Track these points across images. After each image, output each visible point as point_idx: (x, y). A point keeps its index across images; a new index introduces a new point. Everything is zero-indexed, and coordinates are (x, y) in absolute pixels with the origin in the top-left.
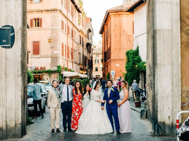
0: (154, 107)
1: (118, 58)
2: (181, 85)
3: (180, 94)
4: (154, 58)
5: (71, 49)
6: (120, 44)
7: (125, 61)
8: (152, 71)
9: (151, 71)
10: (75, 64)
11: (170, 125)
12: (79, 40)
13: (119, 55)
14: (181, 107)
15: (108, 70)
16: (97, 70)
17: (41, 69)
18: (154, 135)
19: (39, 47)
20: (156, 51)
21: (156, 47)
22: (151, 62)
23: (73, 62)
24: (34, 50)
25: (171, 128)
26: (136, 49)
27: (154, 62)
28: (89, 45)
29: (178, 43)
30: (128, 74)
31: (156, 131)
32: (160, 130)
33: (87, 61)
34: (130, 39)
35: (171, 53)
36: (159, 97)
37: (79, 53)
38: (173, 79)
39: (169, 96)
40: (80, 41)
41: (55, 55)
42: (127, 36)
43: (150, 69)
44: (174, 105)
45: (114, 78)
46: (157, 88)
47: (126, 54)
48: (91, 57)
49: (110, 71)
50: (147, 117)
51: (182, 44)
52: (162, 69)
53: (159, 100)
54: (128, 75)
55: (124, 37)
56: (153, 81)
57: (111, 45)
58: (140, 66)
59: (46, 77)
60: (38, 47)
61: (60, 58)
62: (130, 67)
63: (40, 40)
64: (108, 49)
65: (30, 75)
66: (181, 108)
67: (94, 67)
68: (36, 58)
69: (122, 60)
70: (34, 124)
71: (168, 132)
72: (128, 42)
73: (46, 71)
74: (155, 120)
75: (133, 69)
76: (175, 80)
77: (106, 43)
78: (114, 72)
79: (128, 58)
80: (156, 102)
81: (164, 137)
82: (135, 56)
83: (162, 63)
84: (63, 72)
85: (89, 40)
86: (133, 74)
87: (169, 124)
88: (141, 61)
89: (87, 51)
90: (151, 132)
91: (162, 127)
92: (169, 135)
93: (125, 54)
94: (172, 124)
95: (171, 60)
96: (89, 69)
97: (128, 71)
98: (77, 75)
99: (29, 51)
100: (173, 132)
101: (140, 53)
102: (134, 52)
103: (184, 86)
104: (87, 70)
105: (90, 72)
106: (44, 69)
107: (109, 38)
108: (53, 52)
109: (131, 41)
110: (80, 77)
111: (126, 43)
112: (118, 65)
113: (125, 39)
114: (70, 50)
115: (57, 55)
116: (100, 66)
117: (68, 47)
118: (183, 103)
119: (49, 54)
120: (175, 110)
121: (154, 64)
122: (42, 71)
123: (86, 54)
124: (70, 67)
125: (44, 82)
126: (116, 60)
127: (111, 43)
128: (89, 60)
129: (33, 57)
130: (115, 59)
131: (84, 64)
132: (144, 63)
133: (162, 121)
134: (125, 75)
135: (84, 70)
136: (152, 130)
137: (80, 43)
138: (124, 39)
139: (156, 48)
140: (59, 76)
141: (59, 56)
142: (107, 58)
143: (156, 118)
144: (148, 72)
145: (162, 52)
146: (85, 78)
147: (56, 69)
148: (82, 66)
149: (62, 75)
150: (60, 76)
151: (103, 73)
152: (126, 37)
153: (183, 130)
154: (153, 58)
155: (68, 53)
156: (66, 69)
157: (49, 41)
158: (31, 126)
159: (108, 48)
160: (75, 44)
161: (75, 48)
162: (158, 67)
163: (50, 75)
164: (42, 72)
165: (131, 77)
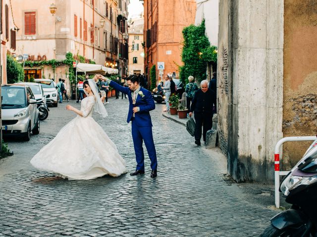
0: (230, 128)
1: (169, 41)
2: (283, 86)
3: (282, 105)
4: (233, 35)
5: (91, 24)
6: (174, 16)
7: (181, 45)
8: (229, 60)
9: (227, 61)
10: (98, 51)
11: (260, 163)
12: (105, 10)
13: (172, 36)
14: (283, 128)
15: (153, 61)
16: (135, 62)
17: (39, 59)
18: (230, 181)
19: (35, 21)
20: (237, 21)
21: (237, 13)
22: (227, 44)
23: (93, 47)
24: (26, 26)
25: (262, 168)
26: (201, 24)
27: (232, 43)
28: (121, 20)
29: (279, 6)
30: (187, 67)
31: (234, 172)
32: (242, 171)
33: (118, 46)
34: (190, 9)
35: (266, 26)
36: (240, 109)
37: (105, 33)
38: (267, 75)
39: (260, 107)
40: (107, 11)
41: (62, 35)
42: (185, 3)
43: (225, 56)
44: (270, 125)
45: (163, 75)
46: (237, 92)
47: (183, 32)
48: (125, 39)
49: (157, 64)
50: (217, 145)
51: (286, 8)
52: (248, 55)
53: (240, 114)
54: (186, 69)
55: (180, 5)
56: (230, 78)
57: (157, 18)
58: (206, 54)
59: (47, 72)
60: (33, 22)
61: (71, 39)
62: (189, 56)
63: (36, 10)
64: (154, 26)
65: (17, 69)
66: (283, 131)
67: (131, 56)
68: (31, 40)
69: (177, 44)
70: (14, 155)
71: (257, 175)
72: (188, 14)
73: (47, 62)
74: (233, 153)
75: (194, 59)
76: (271, 76)
77: (150, 15)
78: (163, 64)
79: (187, 41)
80: (235, 118)
81: (249, 185)
82: (199, 36)
83: (248, 43)
84: (75, 65)
85: (121, 10)
86: (195, 68)
87: (260, 160)
88: (209, 44)
89: (119, 29)
90: (225, 175)
91: (246, 166)
92: (258, 182)
93: (181, 33)
94: (265, 161)
95: (265, 38)
96: (122, 59)
97: (186, 62)
98: (100, 69)
99: (17, 28)
100: (265, 175)
101: (206, 31)
102: (197, 30)
103: (290, 89)
104: (118, 62)
105: (124, 65)
106: (44, 59)
107: (155, 6)
108: (59, 30)
109: (193, 12)
110: (106, 73)
111: (184, 14)
112: (169, 52)
113: (183, 8)
114: (89, 26)
115: (66, 34)
116: (141, 54)
117: (85, 22)
118: (285, 122)
119: (53, 33)
120: (270, 134)
121: (232, 47)
122: (40, 62)
123: (116, 33)
124: (89, 55)
125: (43, 81)
126: (167, 44)
127: (157, 14)
128: (122, 44)
129: (24, 38)
130: (164, 42)
131: (114, 51)
132: (215, 48)
133: (247, 155)
134: (181, 70)
135: (113, 61)
136: (227, 171)
137: (107, 16)
138: (181, 8)
139: (237, 15)
140: (70, 71)
141: (69, 36)
142: (152, 41)
143: (235, 148)
144: (220, 63)
145: (248, 23)
146: (113, 75)
147: (63, 58)
148: (110, 55)
149: (75, 69)
150: (72, 70)
151: (145, 66)
152: (184, 5)
153: (294, 183)
154: (230, 34)
155: (85, 32)
156: (82, 60)
157: (51, 11)
158: (8, 160)
159: (153, 24)
160: (97, 17)
161: (97, 23)
162: (241, 53)
163: (54, 70)
164: (41, 64)
165: (192, 73)
